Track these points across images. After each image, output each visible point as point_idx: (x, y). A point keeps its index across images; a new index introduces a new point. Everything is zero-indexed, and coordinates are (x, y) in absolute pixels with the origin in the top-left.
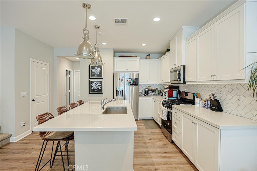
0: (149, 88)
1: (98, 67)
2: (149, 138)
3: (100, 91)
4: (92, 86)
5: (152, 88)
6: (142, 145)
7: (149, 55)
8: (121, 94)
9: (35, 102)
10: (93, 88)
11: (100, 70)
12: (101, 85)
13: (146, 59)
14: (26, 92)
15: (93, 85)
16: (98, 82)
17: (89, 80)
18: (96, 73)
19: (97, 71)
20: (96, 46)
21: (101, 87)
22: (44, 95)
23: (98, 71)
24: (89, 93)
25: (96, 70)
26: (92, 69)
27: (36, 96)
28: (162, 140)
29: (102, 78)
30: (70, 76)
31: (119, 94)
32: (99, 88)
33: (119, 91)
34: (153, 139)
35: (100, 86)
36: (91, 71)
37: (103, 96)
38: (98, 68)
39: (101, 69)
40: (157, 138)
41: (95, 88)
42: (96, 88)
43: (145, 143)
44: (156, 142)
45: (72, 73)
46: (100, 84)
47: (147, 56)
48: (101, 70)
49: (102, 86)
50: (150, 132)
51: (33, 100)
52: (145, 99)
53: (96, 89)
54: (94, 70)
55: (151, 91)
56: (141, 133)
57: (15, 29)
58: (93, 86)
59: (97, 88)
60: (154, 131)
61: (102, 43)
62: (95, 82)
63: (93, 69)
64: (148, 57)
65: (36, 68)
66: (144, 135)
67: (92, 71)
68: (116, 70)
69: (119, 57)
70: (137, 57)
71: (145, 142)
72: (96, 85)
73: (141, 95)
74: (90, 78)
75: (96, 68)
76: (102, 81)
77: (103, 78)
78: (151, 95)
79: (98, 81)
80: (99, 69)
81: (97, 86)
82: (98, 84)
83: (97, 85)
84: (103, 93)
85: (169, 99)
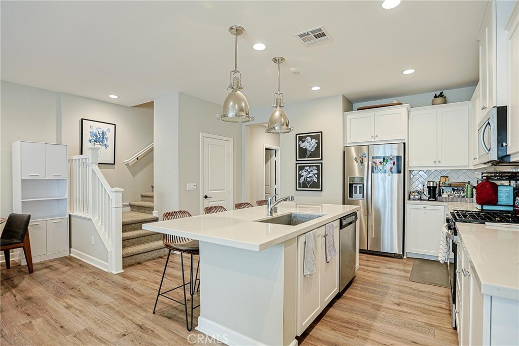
0: (443, 179)
1: (312, 137)
2: (396, 301)
3: (316, 185)
4: (300, 176)
5: (452, 180)
6: (368, 309)
7: (441, 93)
8: (360, 193)
9: (208, 200)
10: (302, 180)
11: (316, 143)
12: (318, 174)
13: (433, 105)
14: (195, 184)
15: (304, 173)
16: (312, 168)
17: (296, 164)
18: (309, 149)
19: (310, 145)
20: (278, 97)
21: (318, 178)
22: (224, 190)
23: (312, 146)
24: (297, 190)
25: (308, 144)
26: (301, 142)
27: (211, 190)
28: (430, 314)
29: (320, 158)
30: (275, 159)
31: (356, 193)
32: (314, 178)
33: (356, 187)
34: (407, 306)
35: (316, 176)
36: (299, 145)
37: (322, 196)
38: (311, 140)
39: (317, 141)
40: (423, 306)
41: (307, 180)
42: (309, 180)
43: (378, 308)
44: (411, 314)
45: (278, 153)
46: (316, 172)
47: (436, 97)
48: (318, 143)
49: (320, 174)
50: (415, 290)
51: (206, 197)
52: (422, 207)
53: (309, 182)
54: (304, 144)
55: (451, 188)
56: (388, 285)
57: (179, 92)
58: (302, 176)
59: (311, 179)
60: (427, 290)
61: (311, 87)
62: (307, 168)
63: (303, 142)
64: (439, 100)
65: (210, 147)
66: (390, 292)
67: (301, 146)
68: (350, 140)
69: (358, 110)
70: (402, 104)
71: (380, 306)
72: (309, 174)
73: (416, 197)
74: (298, 159)
75: (309, 138)
76: (320, 164)
77: (322, 160)
78: (446, 198)
79: (313, 166)
80: (314, 140)
81: (311, 175)
82: (311, 171)
83: (309, 172)
84: (321, 190)
85: (482, 210)
